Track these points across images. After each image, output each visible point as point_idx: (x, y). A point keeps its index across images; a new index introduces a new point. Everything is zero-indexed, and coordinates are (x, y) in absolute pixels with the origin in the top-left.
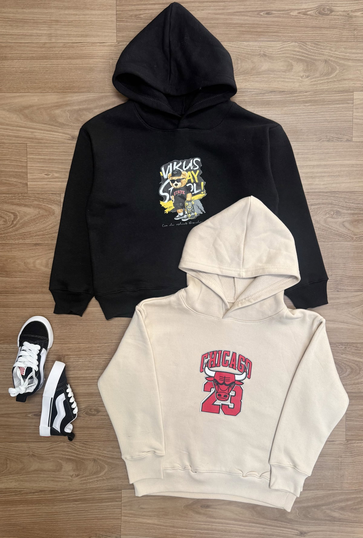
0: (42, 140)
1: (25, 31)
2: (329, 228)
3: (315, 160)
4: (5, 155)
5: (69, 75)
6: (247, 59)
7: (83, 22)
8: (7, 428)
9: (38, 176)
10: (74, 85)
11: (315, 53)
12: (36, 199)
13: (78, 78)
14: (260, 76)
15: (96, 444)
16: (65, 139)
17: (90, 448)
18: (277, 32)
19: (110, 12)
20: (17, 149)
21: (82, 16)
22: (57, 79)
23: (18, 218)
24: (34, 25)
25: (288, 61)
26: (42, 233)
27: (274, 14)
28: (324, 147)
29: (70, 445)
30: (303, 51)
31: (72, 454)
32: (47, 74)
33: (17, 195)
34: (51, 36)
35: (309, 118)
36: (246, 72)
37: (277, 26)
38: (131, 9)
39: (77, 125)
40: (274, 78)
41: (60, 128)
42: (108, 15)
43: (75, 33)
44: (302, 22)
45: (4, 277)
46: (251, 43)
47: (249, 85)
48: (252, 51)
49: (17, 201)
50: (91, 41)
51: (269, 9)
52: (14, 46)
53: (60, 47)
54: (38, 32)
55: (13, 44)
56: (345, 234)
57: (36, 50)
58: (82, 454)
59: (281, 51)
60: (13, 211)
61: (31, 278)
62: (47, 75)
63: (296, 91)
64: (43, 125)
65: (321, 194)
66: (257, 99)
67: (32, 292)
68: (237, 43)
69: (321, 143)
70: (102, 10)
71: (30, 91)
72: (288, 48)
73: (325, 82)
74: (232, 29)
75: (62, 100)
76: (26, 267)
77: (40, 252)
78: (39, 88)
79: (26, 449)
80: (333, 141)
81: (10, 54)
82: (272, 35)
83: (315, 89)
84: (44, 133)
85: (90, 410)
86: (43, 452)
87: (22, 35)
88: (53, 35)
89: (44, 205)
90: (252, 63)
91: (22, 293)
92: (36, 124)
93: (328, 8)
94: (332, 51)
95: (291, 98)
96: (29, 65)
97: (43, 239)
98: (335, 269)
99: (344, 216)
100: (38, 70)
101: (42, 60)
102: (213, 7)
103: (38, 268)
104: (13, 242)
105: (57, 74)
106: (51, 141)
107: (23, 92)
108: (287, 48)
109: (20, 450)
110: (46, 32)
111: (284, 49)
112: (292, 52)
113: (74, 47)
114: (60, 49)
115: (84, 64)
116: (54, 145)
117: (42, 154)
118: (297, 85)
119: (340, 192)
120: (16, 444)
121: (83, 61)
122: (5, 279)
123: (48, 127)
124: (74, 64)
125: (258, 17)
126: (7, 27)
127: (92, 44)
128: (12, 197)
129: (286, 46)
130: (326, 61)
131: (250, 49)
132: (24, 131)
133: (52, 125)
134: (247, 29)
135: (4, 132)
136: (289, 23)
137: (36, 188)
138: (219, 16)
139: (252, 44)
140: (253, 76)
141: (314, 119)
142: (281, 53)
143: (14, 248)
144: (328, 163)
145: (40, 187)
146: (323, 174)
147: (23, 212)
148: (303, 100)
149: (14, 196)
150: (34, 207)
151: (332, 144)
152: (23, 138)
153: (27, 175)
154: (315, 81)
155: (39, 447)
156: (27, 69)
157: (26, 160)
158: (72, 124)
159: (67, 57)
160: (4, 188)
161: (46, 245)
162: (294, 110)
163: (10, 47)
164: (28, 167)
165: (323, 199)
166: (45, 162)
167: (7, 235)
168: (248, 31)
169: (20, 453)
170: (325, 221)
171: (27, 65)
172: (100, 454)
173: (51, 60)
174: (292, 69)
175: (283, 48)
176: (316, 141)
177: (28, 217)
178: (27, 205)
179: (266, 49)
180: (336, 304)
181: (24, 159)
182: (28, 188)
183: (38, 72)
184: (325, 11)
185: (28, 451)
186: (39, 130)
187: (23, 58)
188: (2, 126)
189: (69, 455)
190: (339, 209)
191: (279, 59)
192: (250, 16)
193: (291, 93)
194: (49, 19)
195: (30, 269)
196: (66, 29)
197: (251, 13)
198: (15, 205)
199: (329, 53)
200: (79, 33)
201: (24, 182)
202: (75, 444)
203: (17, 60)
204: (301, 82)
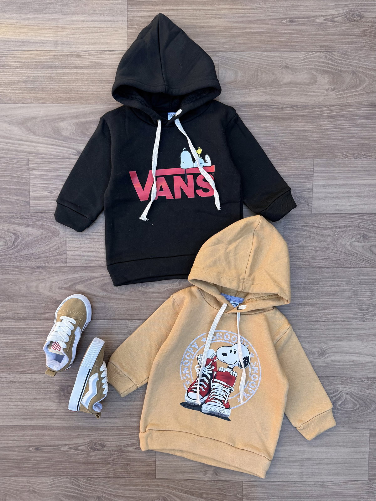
0: (45, 154)
1: (29, 38)
2: (355, 253)
3: (342, 178)
4: (5, 171)
5: (76, 85)
6: (268, 71)
7: (91, 29)
8: (6, 461)
9: (41, 193)
10: (81, 96)
11: (342, 64)
12: (39, 218)
13: (85, 89)
14: (281, 89)
15: (100, 481)
16: (70, 154)
17: (94, 485)
18: (300, 42)
19: (120, 18)
20: (18, 165)
21: (90, 23)
22: (63, 89)
23: (20, 239)
24: (38, 32)
25: (313, 74)
26: (45, 255)
27: (298, 21)
28: (351, 165)
29: (74, 481)
30: (329, 62)
31: (75, 491)
32: (52, 83)
33: (18, 214)
34: (57, 44)
35: (334, 134)
36: (266, 84)
37: (301, 34)
38: (143, 15)
39: (83, 139)
40: (296, 91)
41: (64, 142)
42: (118, 21)
43: (83, 41)
44: (328, 30)
45: (4, 301)
46: (272, 54)
47: (270, 99)
48: (274, 62)
49: (18, 221)
50: (99, 49)
51: (293, 16)
52: (17, 54)
53: (66, 56)
54: (42, 39)
55: (15, 52)
56: (372, 260)
57: (40, 58)
58: (86, 491)
59: (304, 62)
60: (14, 231)
61: (33, 303)
62: (51, 85)
63: (320, 105)
64: (46, 139)
65: (348, 216)
66: (278, 114)
67: (34, 319)
68: (257, 53)
69: (348, 161)
70: (112, 16)
71: (33, 102)
72: (313, 59)
73: (352, 95)
74: (251, 38)
75: (67, 112)
76: (28, 292)
77: (43, 275)
78: (43, 99)
79: (27, 485)
80: (361, 159)
81: (12, 62)
82: (295, 45)
83: (342, 102)
84: (47, 148)
85: (95, 444)
86: (45, 488)
87: (26, 42)
88: (58, 42)
89: (48, 225)
90: (273, 75)
91: (23, 319)
92: (39, 138)
93: (357, 13)
94: (360, 61)
95: (315, 113)
96: (32, 74)
97: (47, 261)
98: (360, 297)
99: (371, 240)
100: (43, 79)
101: (46, 68)
102: (232, 15)
103: (40, 292)
104: (14, 264)
105: (62, 84)
106: (54, 156)
107: (25, 102)
108: (311, 59)
109: (19, 485)
110: (51, 39)
111: (308, 60)
112: (316, 63)
113: (82, 56)
114: (66, 58)
115: (92, 74)
116: (59, 160)
117: (45, 170)
118: (321, 99)
119: (368, 214)
120: (16, 479)
121: (92, 71)
122: (6, 303)
123: (50, 141)
124: (82, 74)
125: (280, 25)
126: (10, 34)
127: (101, 52)
128: (13, 216)
129: (310, 57)
130: (354, 73)
131: (272, 61)
132: (26, 145)
133: (56, 139)
134: (268, 38)
135: (4, 146)
136: (314, 31)
137: (39, 207)
138: (237, 24)
139: (274, 55)
140: (274, 89)
141: (339, 135)
142: (304, 65)
143: (16, 271)
144: (355, 182)
145: (43, 206)
146: (349, 195)
147: (26, 232)
148: (328, 115)
149: (16, 216)
150: (36, 227)
151: (360, 162)
152: (25, 152)
153: (29, 193)
154: (342, 94)
155: (41, 483)
156: (30, 78)
157: (28, 177)
158: (78, 138)
159: (74, 66)
160: (5, 207)
161: (49, 268)
162: (318, 125)
163: (13, 55)
164: (30, 184)
165: (349, 222)
166: (49, 178)
167: (7, 257)
168: (269, 41)
169: (20, 489)
170: (351, 245)
171: (30, 74)
172: (105, 491)
173: (56, 70)
174: (316, 81)
175: (307, 58)
176: (342, 159)
177: (31, 238)
178: (29, 225)
179: (288, 61)
180: (362, 335)
181: (26, 176)
182: (30, 206)
183: (42, 82)
184: (354, 17)
185: (28, 487)
186: (41, 143)
187: (26, 66)
188: (2, 139)
189: (72, 492)
190: (366, 233)
191: (303, 71)
192: (272, 25)
193: (315, 108)
194: (54, 25)
195: (32, 294)
196: (73, 36)
197: (273, 21)
198: (16, 224)
199: (357, 63)
200: (87, 41)
201: (27, 200)
202: (78, 480)
203: (20, 68)
204: (326, 96)
